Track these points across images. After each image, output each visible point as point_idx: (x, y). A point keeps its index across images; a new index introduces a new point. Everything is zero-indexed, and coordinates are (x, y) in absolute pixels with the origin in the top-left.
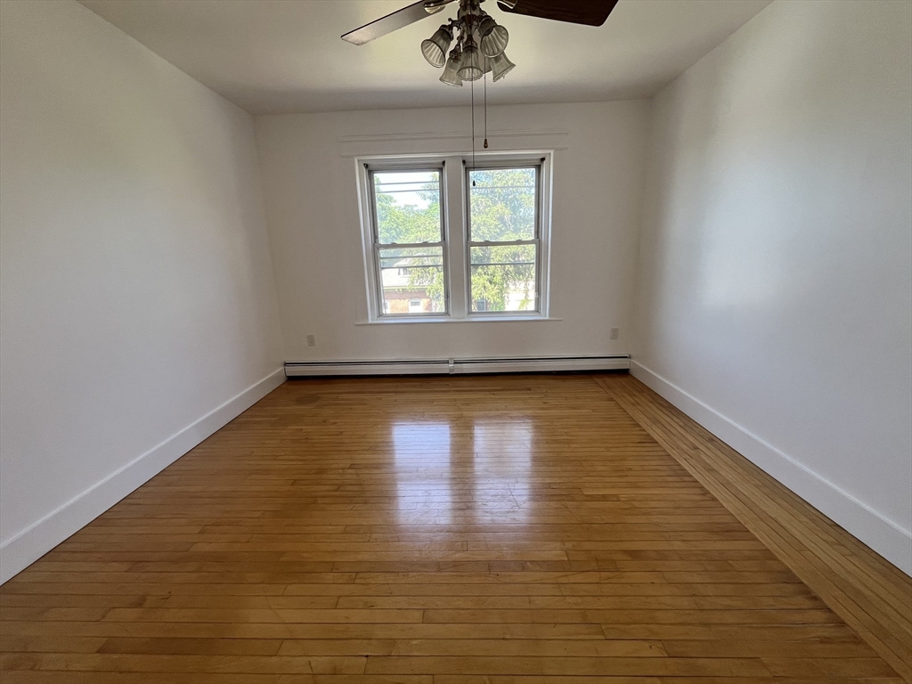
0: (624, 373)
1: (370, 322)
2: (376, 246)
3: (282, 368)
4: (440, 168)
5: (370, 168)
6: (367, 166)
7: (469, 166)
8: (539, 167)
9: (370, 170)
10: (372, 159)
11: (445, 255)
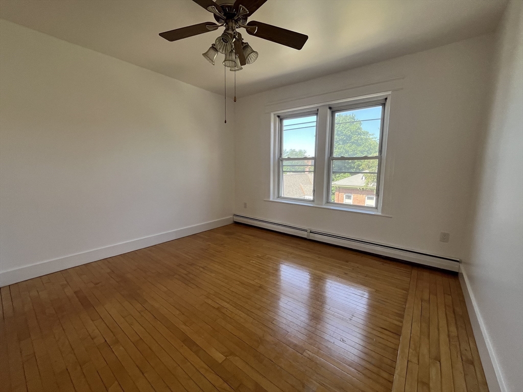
0: (455, 275)
1: (271, 199)
2: (280, 159)
3: (232, 216)
4: (316, 113)
5: (281, 118)
6: (279, 117)
7: (333, 110)
8: (384, 105)
9: (281, 119)
10: (279, 112)
11: (315, 166)
